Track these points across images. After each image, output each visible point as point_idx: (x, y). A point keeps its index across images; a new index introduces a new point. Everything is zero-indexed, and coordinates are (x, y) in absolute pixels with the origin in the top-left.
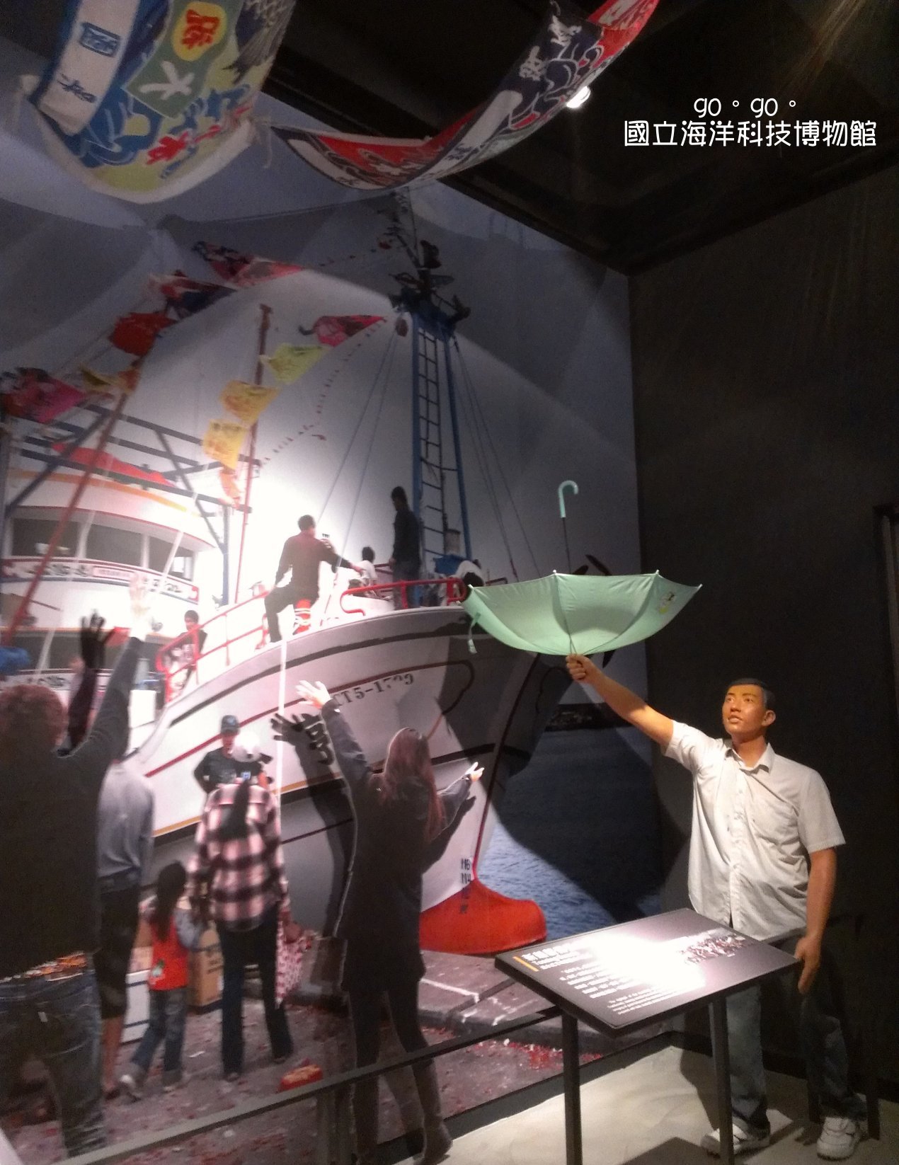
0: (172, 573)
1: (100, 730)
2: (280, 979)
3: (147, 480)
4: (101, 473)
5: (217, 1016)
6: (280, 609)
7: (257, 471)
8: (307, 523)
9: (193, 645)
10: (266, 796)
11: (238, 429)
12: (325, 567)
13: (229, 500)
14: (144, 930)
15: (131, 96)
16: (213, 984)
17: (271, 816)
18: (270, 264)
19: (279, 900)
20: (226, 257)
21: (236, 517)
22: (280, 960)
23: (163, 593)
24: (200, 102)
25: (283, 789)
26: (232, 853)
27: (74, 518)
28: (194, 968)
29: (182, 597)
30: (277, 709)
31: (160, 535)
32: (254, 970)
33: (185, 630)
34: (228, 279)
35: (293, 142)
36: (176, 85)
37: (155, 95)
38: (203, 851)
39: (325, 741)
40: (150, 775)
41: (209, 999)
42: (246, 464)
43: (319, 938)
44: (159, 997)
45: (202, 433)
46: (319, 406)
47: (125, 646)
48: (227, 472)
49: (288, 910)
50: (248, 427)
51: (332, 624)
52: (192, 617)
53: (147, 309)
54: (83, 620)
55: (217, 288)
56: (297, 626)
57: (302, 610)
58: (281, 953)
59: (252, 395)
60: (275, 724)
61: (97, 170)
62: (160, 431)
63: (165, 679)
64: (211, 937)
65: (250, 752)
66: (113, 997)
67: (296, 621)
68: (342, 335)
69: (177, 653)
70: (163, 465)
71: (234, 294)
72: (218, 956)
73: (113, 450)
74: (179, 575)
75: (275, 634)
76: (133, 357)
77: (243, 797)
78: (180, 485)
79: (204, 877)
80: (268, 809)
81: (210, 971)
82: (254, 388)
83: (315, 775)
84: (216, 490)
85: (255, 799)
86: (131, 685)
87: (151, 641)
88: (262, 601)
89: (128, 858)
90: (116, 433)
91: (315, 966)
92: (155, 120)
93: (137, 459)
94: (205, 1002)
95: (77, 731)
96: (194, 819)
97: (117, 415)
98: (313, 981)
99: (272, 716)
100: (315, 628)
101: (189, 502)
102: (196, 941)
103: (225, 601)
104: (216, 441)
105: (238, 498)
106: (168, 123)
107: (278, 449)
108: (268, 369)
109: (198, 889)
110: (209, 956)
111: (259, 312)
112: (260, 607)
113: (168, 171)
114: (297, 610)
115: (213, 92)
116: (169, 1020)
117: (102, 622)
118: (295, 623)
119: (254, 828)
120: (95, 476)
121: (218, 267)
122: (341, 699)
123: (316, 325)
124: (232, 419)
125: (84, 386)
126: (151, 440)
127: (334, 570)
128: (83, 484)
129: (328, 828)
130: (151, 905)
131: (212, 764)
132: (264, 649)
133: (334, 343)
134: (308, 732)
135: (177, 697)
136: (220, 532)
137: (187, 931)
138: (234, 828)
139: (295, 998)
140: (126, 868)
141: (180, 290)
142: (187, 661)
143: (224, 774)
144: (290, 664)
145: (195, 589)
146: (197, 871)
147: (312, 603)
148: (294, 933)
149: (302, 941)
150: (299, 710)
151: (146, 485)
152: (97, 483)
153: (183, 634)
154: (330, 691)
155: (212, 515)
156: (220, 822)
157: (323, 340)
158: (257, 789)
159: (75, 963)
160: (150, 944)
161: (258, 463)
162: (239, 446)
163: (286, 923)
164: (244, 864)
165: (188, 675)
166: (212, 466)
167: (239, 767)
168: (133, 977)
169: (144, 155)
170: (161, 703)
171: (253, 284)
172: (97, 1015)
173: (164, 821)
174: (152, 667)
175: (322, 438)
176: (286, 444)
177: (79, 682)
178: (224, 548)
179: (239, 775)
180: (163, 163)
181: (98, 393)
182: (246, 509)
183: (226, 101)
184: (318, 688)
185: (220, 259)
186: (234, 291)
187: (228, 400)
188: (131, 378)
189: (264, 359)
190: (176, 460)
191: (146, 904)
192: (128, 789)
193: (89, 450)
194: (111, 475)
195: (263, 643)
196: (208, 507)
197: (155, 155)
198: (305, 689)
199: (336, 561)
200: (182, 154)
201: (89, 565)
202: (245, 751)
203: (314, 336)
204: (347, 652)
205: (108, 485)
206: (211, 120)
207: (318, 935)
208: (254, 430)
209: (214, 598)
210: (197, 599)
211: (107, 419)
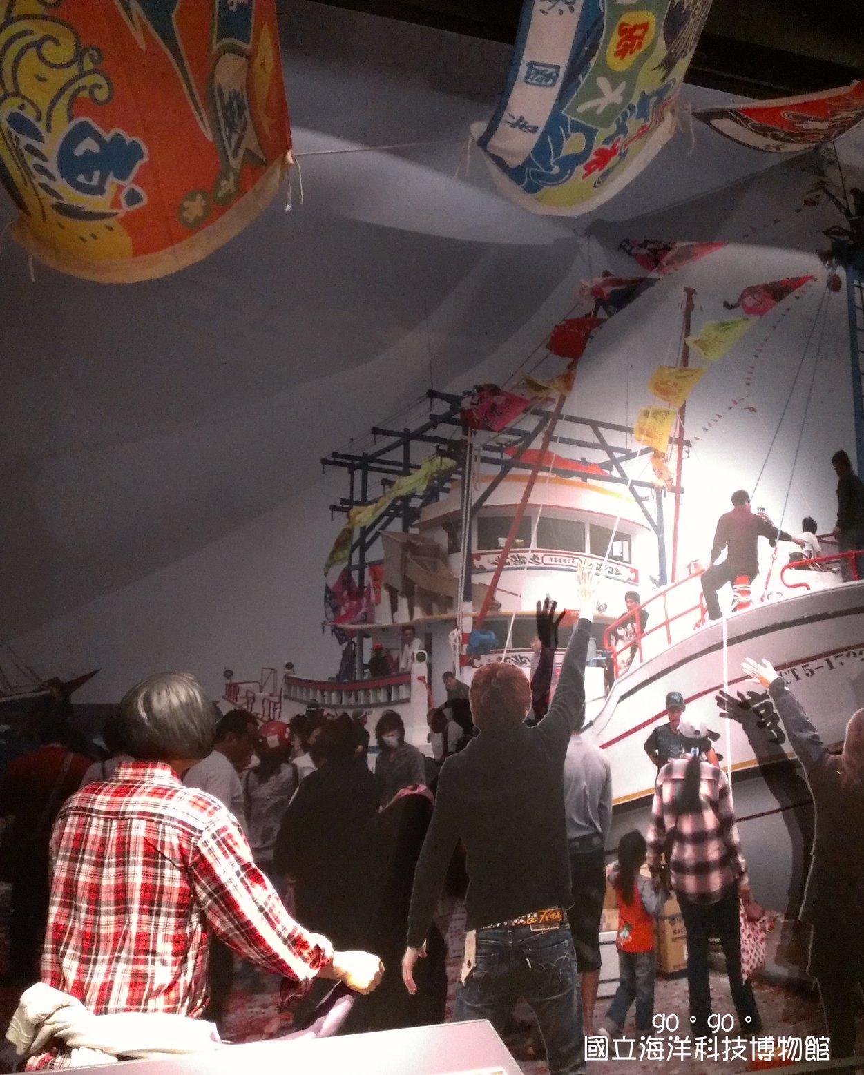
0: (611, 557)
1: (559, 703)
2: (744, 956)
3: (585, 471)
4: (547, 470)
5: (684, 984)
6: (719, 586)
7: (688, 452)
8: (741, 498)
9: (635, 625)
10: (717, 773)
11: (667, 413)
12: (763, 542)
13: (661, 483)
14: (611, 892)
15: (569, 117)
16: (679, 953)
17: (724, 793)
18: (692, 246)
19: (737, 877)
20: (649, 250)
21: (669, 500)
22: (743, 937)
23: (606, 577)
24: (631, 108)
25: (733, 767)
26: (687, 827)
27: (526, 514)
28: (659, 935)
29: (622, 579)
30: (722, 686)
31: (599, 523)
32: (717, 944)
33: (625, 610)
34: (651, 270)
35: (714, 122)
36: (611, 96)
37: (592, 111)
38: (659, 822)
39: (775, 719)
40: (604, 746)
41: (674, 967)
42: (676, 446)
43: (782, 920)
44: (628, 958)
45: (633, 422)
46: (748, 378)
47: (575, 627)
48: (658, 456)
49: (747, 888)
50: (677, 410)
51: (775, 599)
52: (632, 597)
53: (579, 314)
54: (539, 604)
55: (641, 280)
56: (736, 603)
57: (741, 587)
58: (743, 931)
59: (678, 377)
60: (720, 702)
61: (539, 194)
62: (595, 425)
63: (612, 657)
64: (673, 907)
65: (697, 729)
66: (588, 952)
67: (735, 598)
68: (769, 301)
69: (621, 632)
70: (600, 457)
71: (658, 284)
72: (680, 925)
73: (556, 449)
74: (620, 559)
75: (714, 612)
76: (568, 360)
77: (693, 772)
78: (615, 473)
79: (662, 847)
80: (720, 786)
81: (674, 940)
82: (681, 371)
83: (766, 754)
84: (649, 475)
85: (706, 775)
86: (584, 663)
87: (598, 622)
88: (698, 580)
89: (592, 824)
90: (557, 433)
91: (780, 947)
92: (590, 135)
93: (576, 453)
94: (671, 970)
95: (540, 705)
96: (650, 790)
97: (558, 415)
98: (778, 961)
99: (717, 693)
100: (756, 604)
101: (623, 489)
102: (659, 909)
103: (663, 580)
104: (646, 427)
105: (671, 480)
106: (602, 134)
107: (707, 427)
108: (694, 349)
109: (657, 859)
110: (672, 924)
111: (683, 296)
112: (696, 586)
113: (600, 180)
114: (734, 587)
115: (643, 94)
116: (639, 982)
117: (555, 604)
118: (734, 601)
119: (708, 804)
120: (540, 474)
121: (642, 261)
122: (788, 677)
123: (742, 297)
124: (661, 404)
125: (528, 394)
126: (587, 434)
127: (773, 544)
128: (531, 482)
129: (783, 809)
130: (614, 870)
131: (660, 738)
132: (703, 627)
133: (761, 312)
134: (756, 711)
135: (623, 674)
136: (654, 514)
137: (650, 899)
138: (687, 802)
139: (760, 976)
140: (591, 832)
141: (608, 290)
142: (630, 639)
143: (674, 749)
144: (731, 642)
145: (633, 571)
146: (655, 841)
147: (750, 581)
148: (756, 913)
149: (764, 921)
150: (744, 688)
151: (585, 477)
152: (544, 479)
153: (624, 615)
154: (777, 668)
155: (647, 498)
156: (672, 797)
157: (750, 311)
158: (706, 766)
159: (553, 917)
160: (617, 907)
161: (688, 444)
162: (668, 429)
163: (747, 901)
164: (700, 838)
165: (633, 653)
166: (643, 452)
167: (688, 743)
168: (603, 936)
169: (580, 170)
170: (609, 679)
171: (676, 270)
172: (575, 967)
173: (622, 790)
174: (600, 646)
175: (753, 410)
176: (716, 421)
177: (538, 659)
178: (659, 530)
179: (689, 751)
180: (597, 173)
181: (540, 399)
182: (678, 490)
183: (654, 99)
184: (764, 665)
185: (643, 252)
186: (658, 280)
187: (657, 387)
188: (568, 380)
189: (690, 340)
190: (610, 450)
191: (610, 867)
192: (586, 759)
193: (534, 451)
194: (554, 471)
195: (703, 620)
196: (642, 492)
197: (589, 169)
198: (749, 666)
199: (774, 535)
200: (614, 160)
201: (540, 555)
202: (692, 727)
203: (740, 309)
204: (791, 628)
205: (551, 480)
206: (641, 122)
207: (781, 916)
208: (682, 411)
209: (651, 578)
210: (636, 580)
211: (549, 420)
